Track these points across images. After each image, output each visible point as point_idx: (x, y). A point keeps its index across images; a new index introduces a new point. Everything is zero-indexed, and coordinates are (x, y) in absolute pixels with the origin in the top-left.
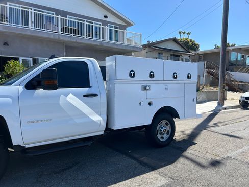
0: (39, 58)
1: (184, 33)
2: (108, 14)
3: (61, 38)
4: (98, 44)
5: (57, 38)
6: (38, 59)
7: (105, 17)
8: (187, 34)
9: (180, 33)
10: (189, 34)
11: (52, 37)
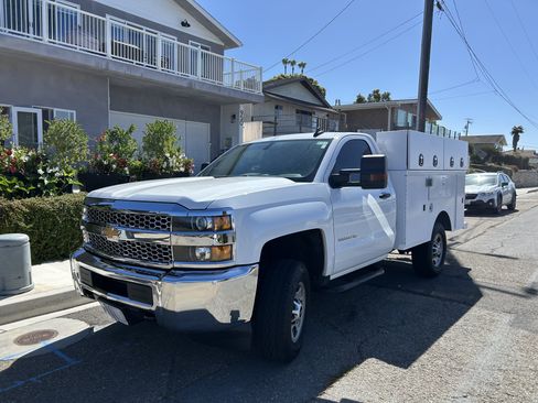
0: (55, 110)
1: (293, 63)
2: (190, 20)
3: (112, 68)
4: (185, 84)
5: (104, 67)
6: (52, 111)
7: (185, 24)
8: (300, 65)
9: (285, 62)
10: (302, 65)
11: (92, 64)
